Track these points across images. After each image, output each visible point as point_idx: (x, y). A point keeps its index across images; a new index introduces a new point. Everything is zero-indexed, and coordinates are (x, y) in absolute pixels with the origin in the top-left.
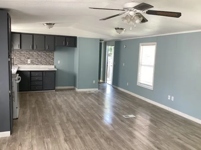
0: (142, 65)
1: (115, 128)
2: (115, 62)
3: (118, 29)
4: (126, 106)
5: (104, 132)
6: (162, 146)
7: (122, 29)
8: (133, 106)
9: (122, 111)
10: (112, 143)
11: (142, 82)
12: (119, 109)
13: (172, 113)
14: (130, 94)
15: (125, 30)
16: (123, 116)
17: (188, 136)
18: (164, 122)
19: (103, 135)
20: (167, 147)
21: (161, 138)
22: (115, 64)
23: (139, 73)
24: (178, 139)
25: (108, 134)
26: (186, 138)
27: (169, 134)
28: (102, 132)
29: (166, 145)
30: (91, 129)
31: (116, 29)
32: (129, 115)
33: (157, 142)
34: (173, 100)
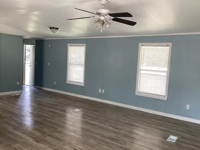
0: (71, 64)
2: (37, 62)
3: (53, 28)
7: (57, 29)
15: (60, 30)
16: (71, 111)
17: (128, 116)
21: (113, 122)
22: (37, 63)
27: (115, 118)
30: (52, 127)
31: (51, 28)
32: (75, 110)
33: (112, 125)
34: (104, 93)
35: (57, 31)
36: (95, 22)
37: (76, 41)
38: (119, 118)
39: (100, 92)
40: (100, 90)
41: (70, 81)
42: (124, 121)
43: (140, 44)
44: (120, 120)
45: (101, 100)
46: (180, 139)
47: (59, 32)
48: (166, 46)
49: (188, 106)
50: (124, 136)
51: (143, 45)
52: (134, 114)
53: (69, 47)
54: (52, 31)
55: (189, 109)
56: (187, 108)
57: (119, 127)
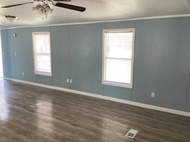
1: (28, 120)
3: (9, 16)
4: (30, 96)
5: (19, 128)
6: (77, 122)
7: (14, 17)
8: (36, 94)
9: (28, 102)
10: (32, 135)
11: (39, 70)
12: (23, 100)
13: (72, 93)
14: (28, 84)
15: (17, 18)
16: (31, 106)
17: (92, 108)
18: (69, 103)
19: (19, 130)
20: (81, 122)
21: (73, 116)
23: (36, 62)
24: (86, 113)
25: (23, 128)
26: (91, 111)
27: (78, 111)
28: (17, 129)
29: (79, 121)
31: (7, 17)
32: (37, 105)
33: (72, 121)
34: (71, 83)
35: (13, 20)
36: (33, 9)
37: (40, 29)
38: (82, 110)
39: (68, 81)
40: (68, 80)
41: (38, 72)
42: (86, 114)
43: (104, 31)
44: (82, 113)
45: (69, 90)
46: (140, 134)
47: (16, 20)
48: (129, 32)
49: (153, 94)
50: (79, 135)
51: (107, 32)
52: (99, 104)
53: (34, 35)
54: (9, 20)
55: (154, 97)
56: (152, 96)
57: (79, 123)
